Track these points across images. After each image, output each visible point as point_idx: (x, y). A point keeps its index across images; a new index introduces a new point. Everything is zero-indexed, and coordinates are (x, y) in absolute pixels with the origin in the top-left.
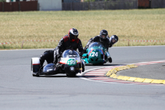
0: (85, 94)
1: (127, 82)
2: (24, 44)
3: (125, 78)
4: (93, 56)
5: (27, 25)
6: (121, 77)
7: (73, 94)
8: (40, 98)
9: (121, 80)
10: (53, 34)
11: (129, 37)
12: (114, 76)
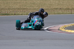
0: (48, 39)
1: (70, 33)
2: (16, 13)
3: (70, 31)
4: (38, 24)
5: (17, 3)
6: (67, 31)
7: (42, 39)
8: (24, 41)
9: (67, 32)
10: (31, 8)
11: (71, 9)
12: (63, 30)
